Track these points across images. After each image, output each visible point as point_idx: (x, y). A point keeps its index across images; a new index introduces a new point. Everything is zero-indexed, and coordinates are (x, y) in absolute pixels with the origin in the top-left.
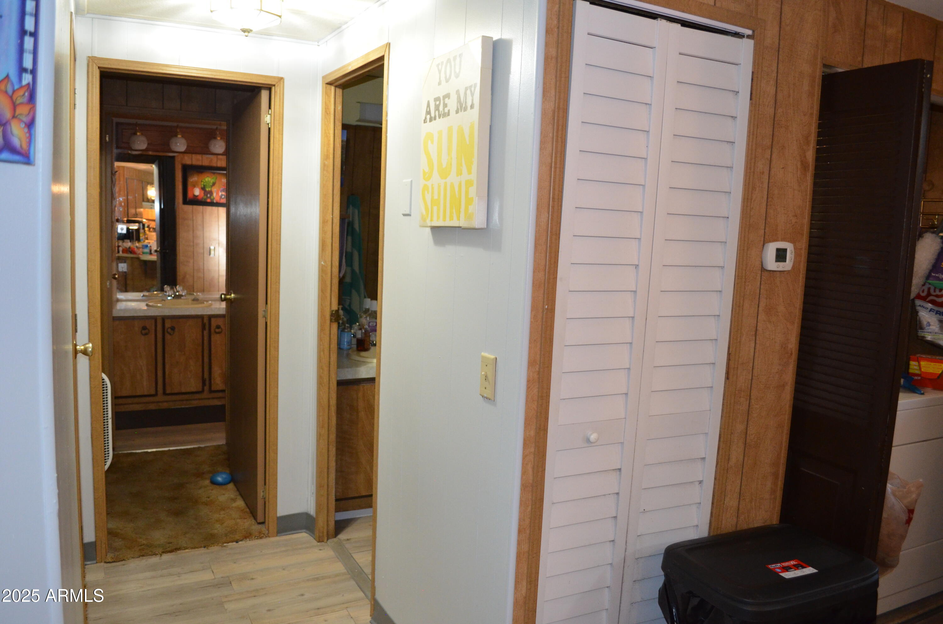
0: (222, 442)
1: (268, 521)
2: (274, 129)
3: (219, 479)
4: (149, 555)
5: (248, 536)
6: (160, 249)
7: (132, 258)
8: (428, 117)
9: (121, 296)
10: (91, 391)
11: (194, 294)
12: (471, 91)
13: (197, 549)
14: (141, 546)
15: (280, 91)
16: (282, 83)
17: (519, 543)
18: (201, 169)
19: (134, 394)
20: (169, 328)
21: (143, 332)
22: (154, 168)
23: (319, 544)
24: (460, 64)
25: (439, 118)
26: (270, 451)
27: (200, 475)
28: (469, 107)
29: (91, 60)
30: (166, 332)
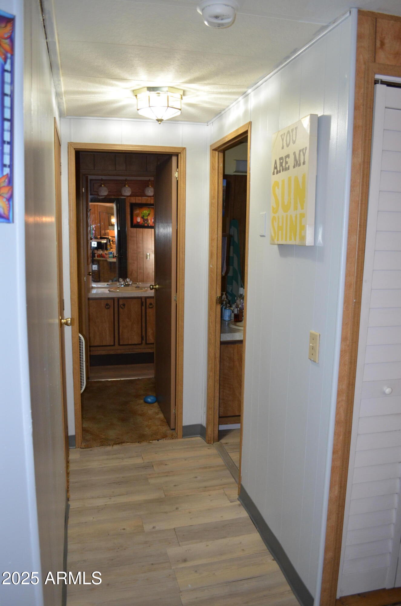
0: (152, 376)
1: (177, 428)
2: (180, 180)
3: (149, 400)
4: (106, 445)
5: (165, 436)
6: (118, 255)
7: (103, 260)
8: (276, 171)
9: (94, 285)
10: (72, 345)
11: (137, 284)
12: (303, 152)
13: (134, 443)
14: (102, 439)
15: (184, 157)
16: (185, 151)
17: (333, 460)
18: (141, 206)
19: (101, 345)
20: (122, 305)
21: (107, 307)
22: (114, 206)
23: (208, 445)
24: (296, 135)
25: (283, 171)
26: (179, 385)
27: (137, 396)
28: (302, 164)
29: (69, 145)
30: (120, 308)
